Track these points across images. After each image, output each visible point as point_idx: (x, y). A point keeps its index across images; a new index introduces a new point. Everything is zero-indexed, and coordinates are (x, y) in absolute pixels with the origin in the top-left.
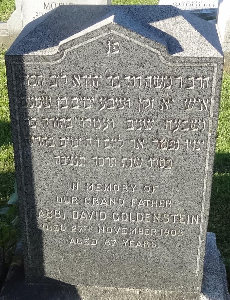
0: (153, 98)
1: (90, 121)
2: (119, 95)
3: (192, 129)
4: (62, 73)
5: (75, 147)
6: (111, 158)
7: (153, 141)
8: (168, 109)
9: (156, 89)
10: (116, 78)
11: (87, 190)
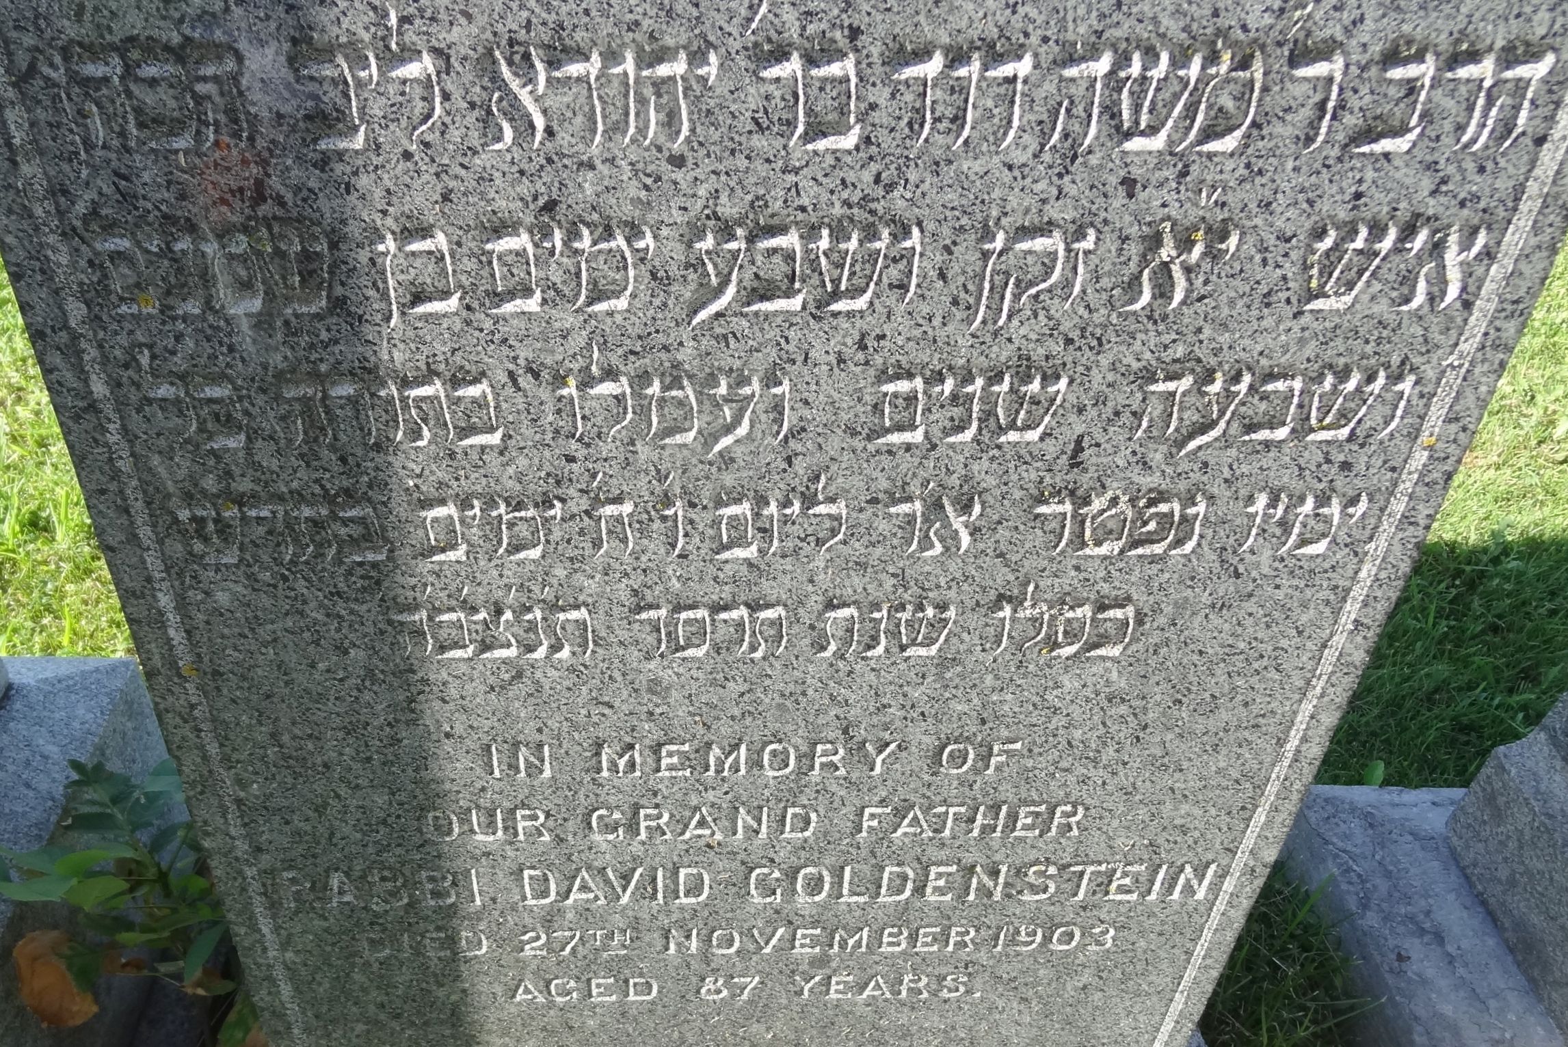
0: (1092, 224)
1: (624, 394)
2: (847, 204)
3: (1312, 430)
4: (399, 33)
5: (522, 555)
6: (753, 607)
7: (1043, 509)
8: (1183, 303)
9: (1125, 153)
10: (835, 69)
11: (605, 774)
